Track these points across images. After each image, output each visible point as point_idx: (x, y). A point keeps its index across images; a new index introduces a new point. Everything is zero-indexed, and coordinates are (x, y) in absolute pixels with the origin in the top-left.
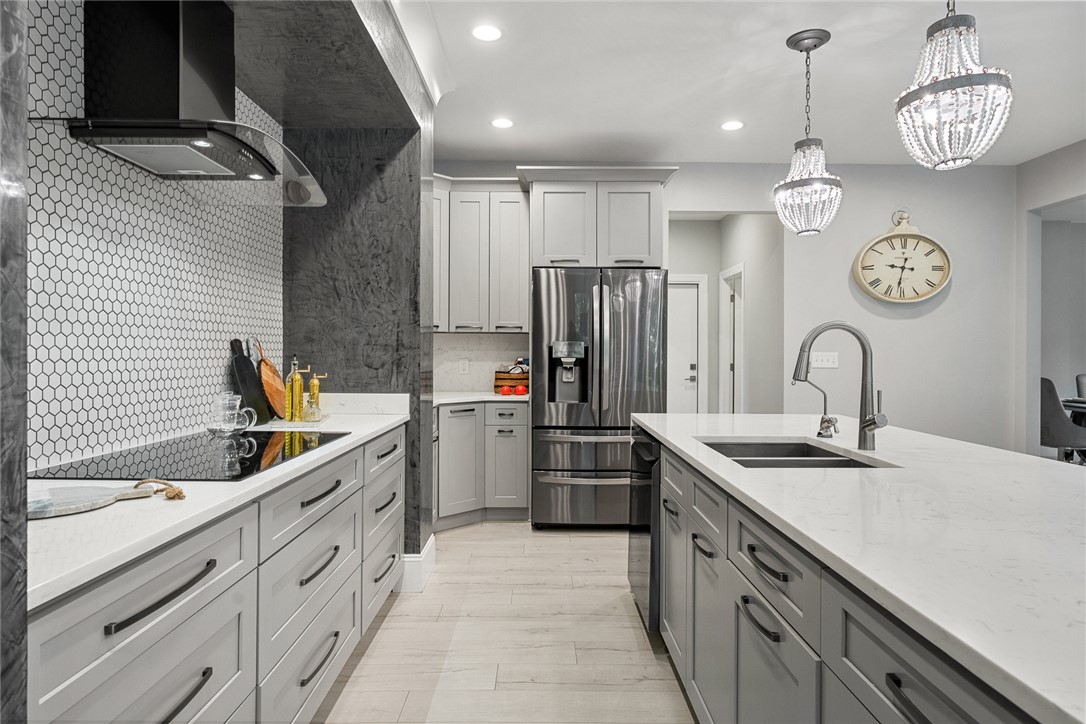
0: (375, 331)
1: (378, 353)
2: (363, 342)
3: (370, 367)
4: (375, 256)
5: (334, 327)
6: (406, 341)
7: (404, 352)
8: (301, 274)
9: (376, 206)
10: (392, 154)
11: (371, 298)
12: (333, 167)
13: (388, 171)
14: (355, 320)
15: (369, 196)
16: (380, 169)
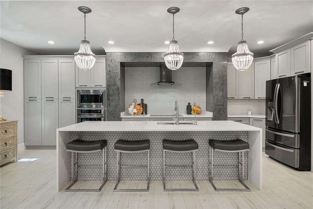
0: (211, 101)
1: (211, 105)
2: (210, 103)
3: (210, 107)
4: (211, 87)
5: (208, 100)
8: (207, 91)
9: (211, 78)
11: (210, 95)
12: (208, 72)
14: (210, 99)
16: (211, 71)
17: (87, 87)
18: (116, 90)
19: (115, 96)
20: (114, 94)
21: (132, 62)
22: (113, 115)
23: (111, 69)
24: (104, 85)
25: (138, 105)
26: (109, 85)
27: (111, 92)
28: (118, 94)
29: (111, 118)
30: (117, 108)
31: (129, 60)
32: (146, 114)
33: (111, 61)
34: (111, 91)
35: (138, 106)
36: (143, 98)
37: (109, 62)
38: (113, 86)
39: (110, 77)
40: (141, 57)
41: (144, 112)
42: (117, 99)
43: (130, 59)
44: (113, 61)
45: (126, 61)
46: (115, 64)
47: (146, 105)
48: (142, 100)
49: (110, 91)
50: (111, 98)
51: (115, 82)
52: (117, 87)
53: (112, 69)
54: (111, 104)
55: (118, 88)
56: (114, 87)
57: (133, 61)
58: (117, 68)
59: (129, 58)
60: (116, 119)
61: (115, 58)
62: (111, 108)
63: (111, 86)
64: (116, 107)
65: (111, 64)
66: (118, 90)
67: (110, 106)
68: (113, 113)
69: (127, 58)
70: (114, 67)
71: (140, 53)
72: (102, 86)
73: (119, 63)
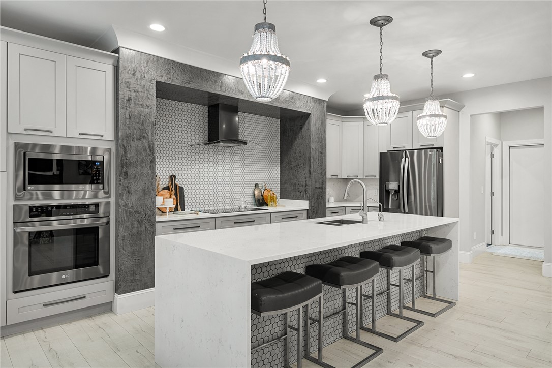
0: (300, 180)
1: (301, 187)
2: (297, 184)
3: (299, 191)
4: (300, 156)
5: (291, 179)
6: (308, 183)
7: (307, 187)
8: (284, 163)
9: (300, 140)
10: (304, 124)
11: (299, 170)
12: (291, 130)
13: (303, 130)
14: (296, 177)
15: (299, 137)
16: (301, 128)
17: (51, 134)
18: (145, 150)
19: (142, 167)
20: (139, 160)
21: (182, 87)
22: (137, 215)
23: (133, 94)
24: (109, 135)
25: (164, 189)
26: (127, 137)
27: (133, 154)
28: (151, 162)
29: (132, 224)
30: (147, 196)
31: (176, 80)
32: (183, 210)
33: (134, 74)
34: (131, 154)
35: (166, 191)
36: (173, 172)
37: (127, 75)
38: (139, 139)
39: (130, 116)
40: (202, 79)
41: (179, 205)
42: (148, 173)
43: (179, 77)
44: (138, 75)
45: (170, 82)
46: (143, 83)
47: (182, 189)
48: (172, 178)
49: (128, 152)
50: (132, 171)
51: (144, 130)
52: (149, 144)
53: (136, 96)
54: (132, 188)
55: (149, 147)
56: (139, 143)
57: (185, 86)
58: (149, 96)
59: (178, 75)
60: (144, 226)
61: (143, 68)
62: (133, 198)
63: (133, 140)
64: (145, 194)
65: (133, 81)
66: (150, 151)
67: (129, 192)
68: (137, 212)
69: (172, 74)
70: (140, 90)
71: (201, 70)
72: (103, 138)
73: (154, 82)
